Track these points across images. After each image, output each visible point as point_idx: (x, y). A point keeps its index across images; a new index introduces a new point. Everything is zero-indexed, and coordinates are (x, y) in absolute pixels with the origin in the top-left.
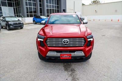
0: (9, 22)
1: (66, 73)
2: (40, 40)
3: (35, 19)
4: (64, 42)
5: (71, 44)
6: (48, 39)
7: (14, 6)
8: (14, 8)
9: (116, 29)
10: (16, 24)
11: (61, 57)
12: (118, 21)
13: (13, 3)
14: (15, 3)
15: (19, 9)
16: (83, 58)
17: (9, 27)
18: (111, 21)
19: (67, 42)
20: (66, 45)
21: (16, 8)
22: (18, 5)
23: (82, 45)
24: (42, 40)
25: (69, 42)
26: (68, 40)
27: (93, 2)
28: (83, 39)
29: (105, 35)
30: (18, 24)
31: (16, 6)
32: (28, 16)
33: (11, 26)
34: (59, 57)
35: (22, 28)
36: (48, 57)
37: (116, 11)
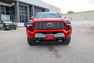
0: (6, 24)
1: (51, 52)
2: (29, 26)
3: (26, 23)
4: (48, 25)
5: (54, 27)
6: (36, 23)
7: (10, 15)
8: (10, 16)
9: (87, 28)
10: (11, 25)
11: (46, 37)
12: (88, 25)
13: (10, 12)
14: (12, 13)
15: (14, 17)
16: (64, 39)
17: (5, 27)
18: (83, 25)
19: (51, 25)
20: (50, 27)
21: (12, 16)
22: (14, 14)
23: (63, 28)
24: (31, 25)
25: (52, 26)
26: (51, 24)
27: (69, 12)
28: (63, 23)
29: (79, 32)
30: (12, 26)
31: (12, 14)
32: (20, 22)
33: (7, 27)
34: (45, 38)
35: (15, 29)
36: (35, 38)
37: (86, 18)
